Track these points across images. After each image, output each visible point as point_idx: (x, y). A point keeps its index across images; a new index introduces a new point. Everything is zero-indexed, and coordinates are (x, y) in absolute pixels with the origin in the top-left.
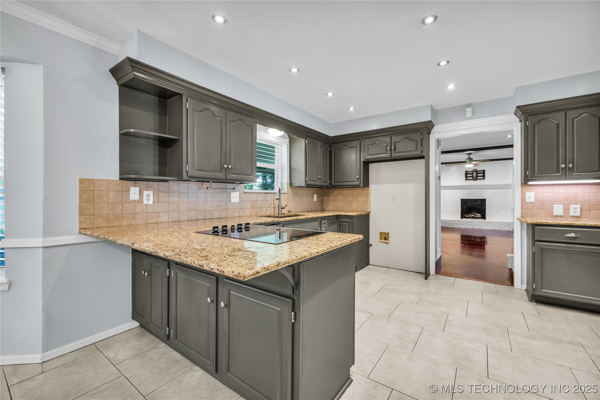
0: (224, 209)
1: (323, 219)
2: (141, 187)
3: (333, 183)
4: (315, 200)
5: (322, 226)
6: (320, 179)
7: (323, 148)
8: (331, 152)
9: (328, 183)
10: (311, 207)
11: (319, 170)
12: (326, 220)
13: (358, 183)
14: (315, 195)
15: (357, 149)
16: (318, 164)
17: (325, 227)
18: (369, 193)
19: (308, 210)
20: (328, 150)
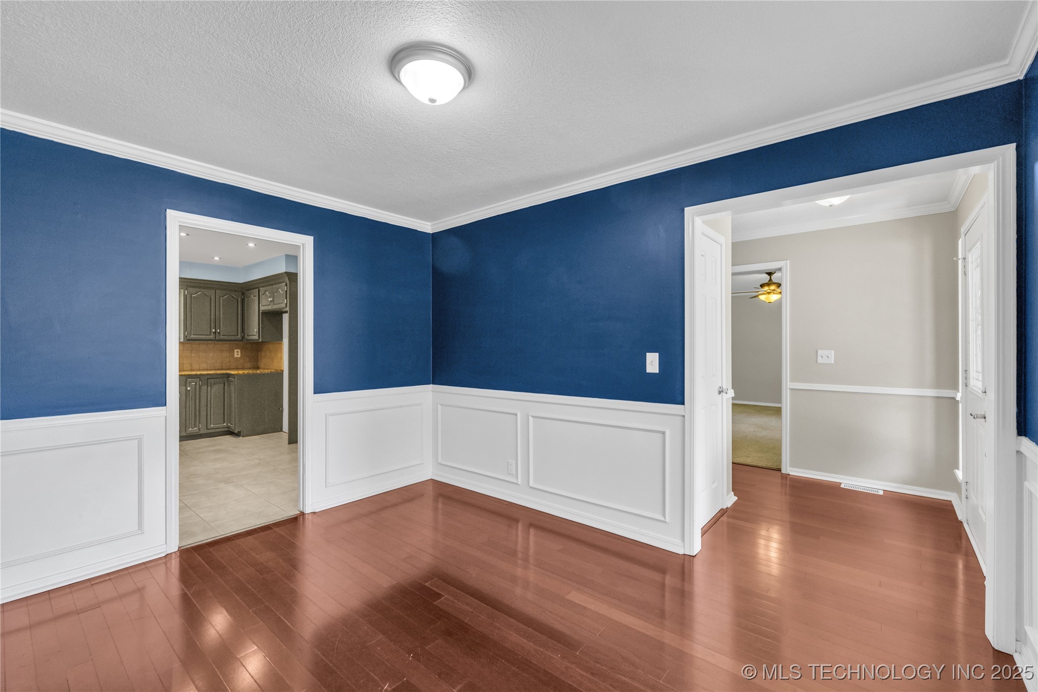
3: (246, 336)
4: (236, 356)
5: (188, 385)
6: (219, 333)
7: (226, 297)
8: (243, 301)
9: (239, 336)
10: (228, 364)
11: (216, 323)
12: (198, 379)
13: (256, 337)
14: (236, 351)
15: (257, 298)
16: (213, 316)
17: (194, 386)
18: (283, 348)
19: (221, 368)
20: (239, 299)
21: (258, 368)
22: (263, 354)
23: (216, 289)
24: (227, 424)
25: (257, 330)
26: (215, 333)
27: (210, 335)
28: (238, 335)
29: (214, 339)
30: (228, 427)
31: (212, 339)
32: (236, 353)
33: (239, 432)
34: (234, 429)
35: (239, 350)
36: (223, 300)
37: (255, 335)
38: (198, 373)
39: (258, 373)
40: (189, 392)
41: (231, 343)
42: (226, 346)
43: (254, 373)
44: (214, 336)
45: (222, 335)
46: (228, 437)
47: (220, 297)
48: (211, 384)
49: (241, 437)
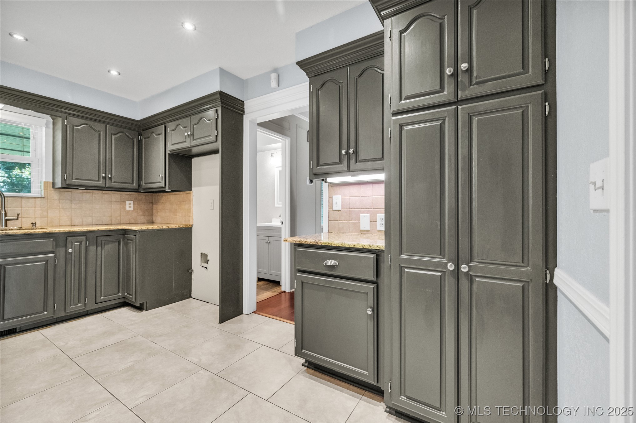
1: (69, 235)
3: (144, 184)
4: (128, 208)
5: (69, 245)
6: (110, 179)
7: (119, 135)
8: (140, 141)
9: (135, 185)
10: (119, 218)
11: (106, 166)
12: (84, 237)
13: (162, 185)
14: (127, 202)
15: (162, 137)
16: (102, 157)
17: (77, 248)
18: (192, 199)
19: (110, 222)
20: (135, 139)
21: (152, 223)
22: (160, 206)
23: (106, 123)
24: (123, 293)
25: (162, 176)
26: (105, 178)
27: (98, 181)
28: (133, 183)
29: (104, 186)
30: (124, 297)
31: (102, 185)
32: (128, 206)
33: (142, 305)
34: (134, 301)
35: (132, 202)
36: (115, 138)
37: (160, 182)
38: (85, 229)
39: (164, 229)
40: (70, 256)
41: (122, 193)
42: (116, 196)
43: (160, 229)
44: (104, 183)
45: (115, 182)
46: (125, 311)
47: (112, 134)
48: (102, 243)
49: (144, 311)
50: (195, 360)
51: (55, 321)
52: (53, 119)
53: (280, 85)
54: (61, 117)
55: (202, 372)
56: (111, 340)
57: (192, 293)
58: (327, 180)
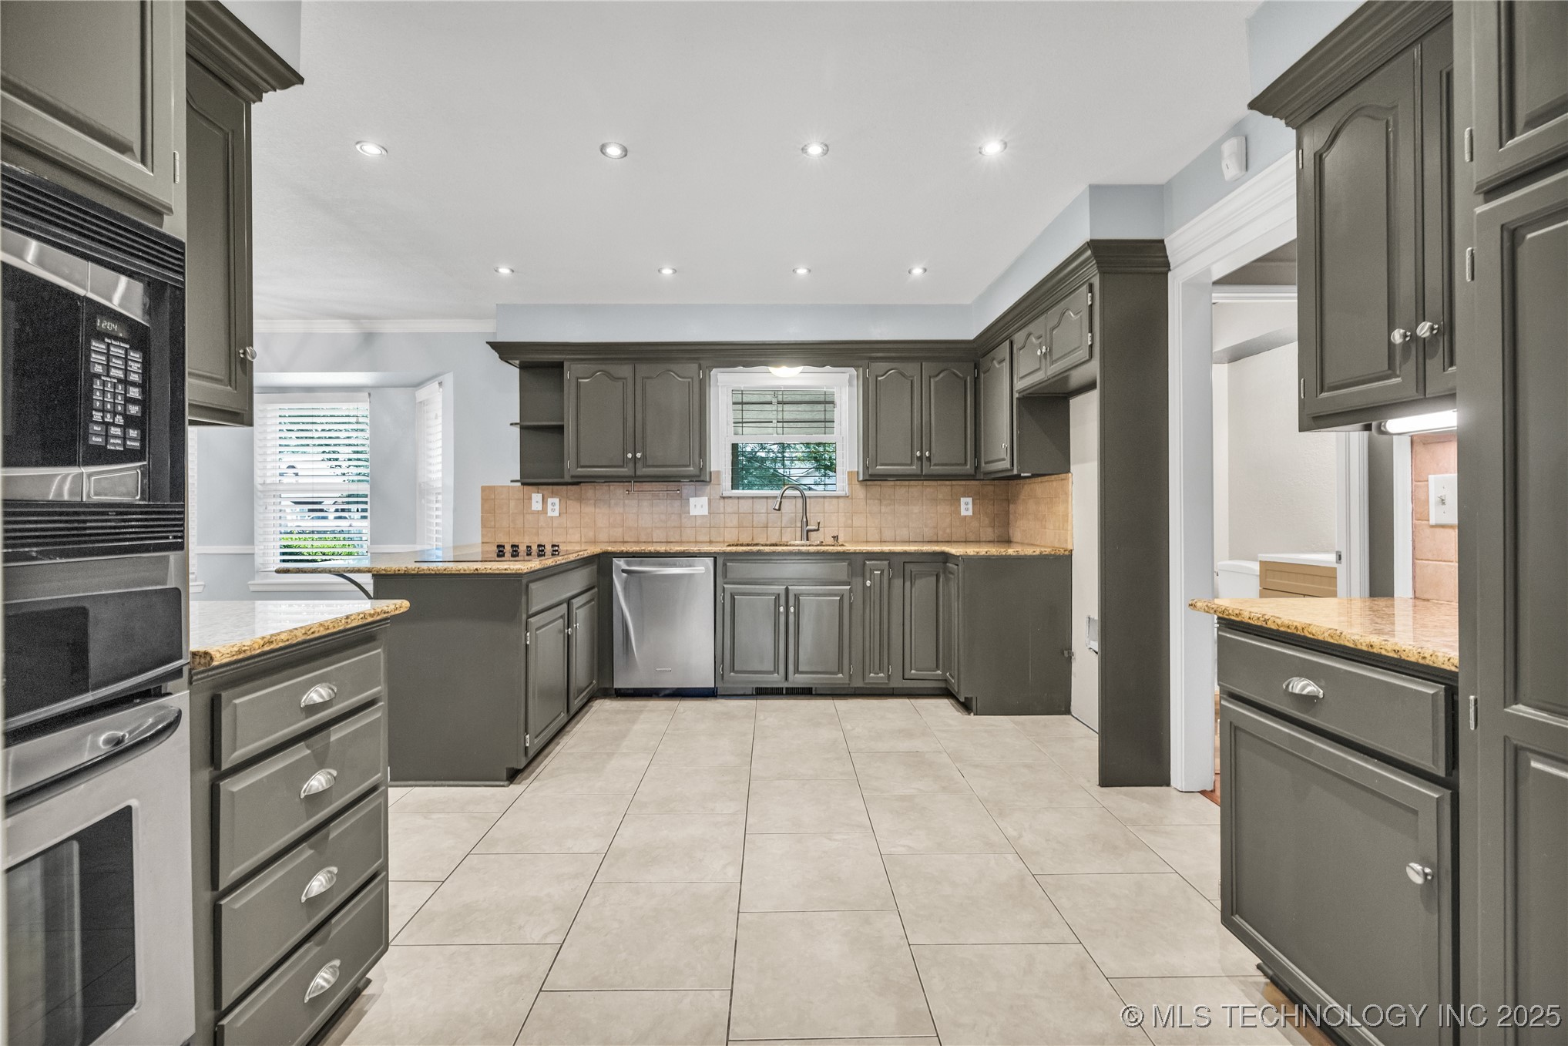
0: (675, 527)
1: (869, 558)
2: (545, 493)
3: (983, 465)
4: (963, 513)
5: (867, 574)
6: (929, 459)
7: (941, 376)
8: (976, 380)
9: (968, 467)
10: (948, 531)
11: (921, 437)
12: (886, 562)
13: (1006, 464)
14: (963, 500)
15: (1006, 365)
16: (916, 422)
17: (877, 579)
18: (1070, 490)
19: (935, 539)
20: (968, 378)
21: (1008, 541)
22: (1020, 508)
23: (920, 360)
24: (944, 673)
25: (1008, 445)
26: (920, 459)
27: (911, 464)
28: (966, 463)
29: (922, 472)
30: (946, 681)
31: (918, 472)
32: (963, 507)
33: (969, 702)
34: (957, 688)
35: (970, 500)
36: (936, 382)
37: (1004, 460)
38: (886, 548)
39: (1010, 555)
40: (869, 590)
41: (954, 483)
42: (943, 489)
43: (1002, 555)
44: (920, 468)
45: (935, 465)
46: (945, 704)
47: (930, 377)
48: (911, 575)
49: (972, 714)
50: (1011, 832)
51: (853, 691)
52: (857, 371)
53: (1250, 165)
54: (861, 367)
55: (1011, 857)
56: (905, 745)
57: (1072, 703)
58: (1385, 426)
